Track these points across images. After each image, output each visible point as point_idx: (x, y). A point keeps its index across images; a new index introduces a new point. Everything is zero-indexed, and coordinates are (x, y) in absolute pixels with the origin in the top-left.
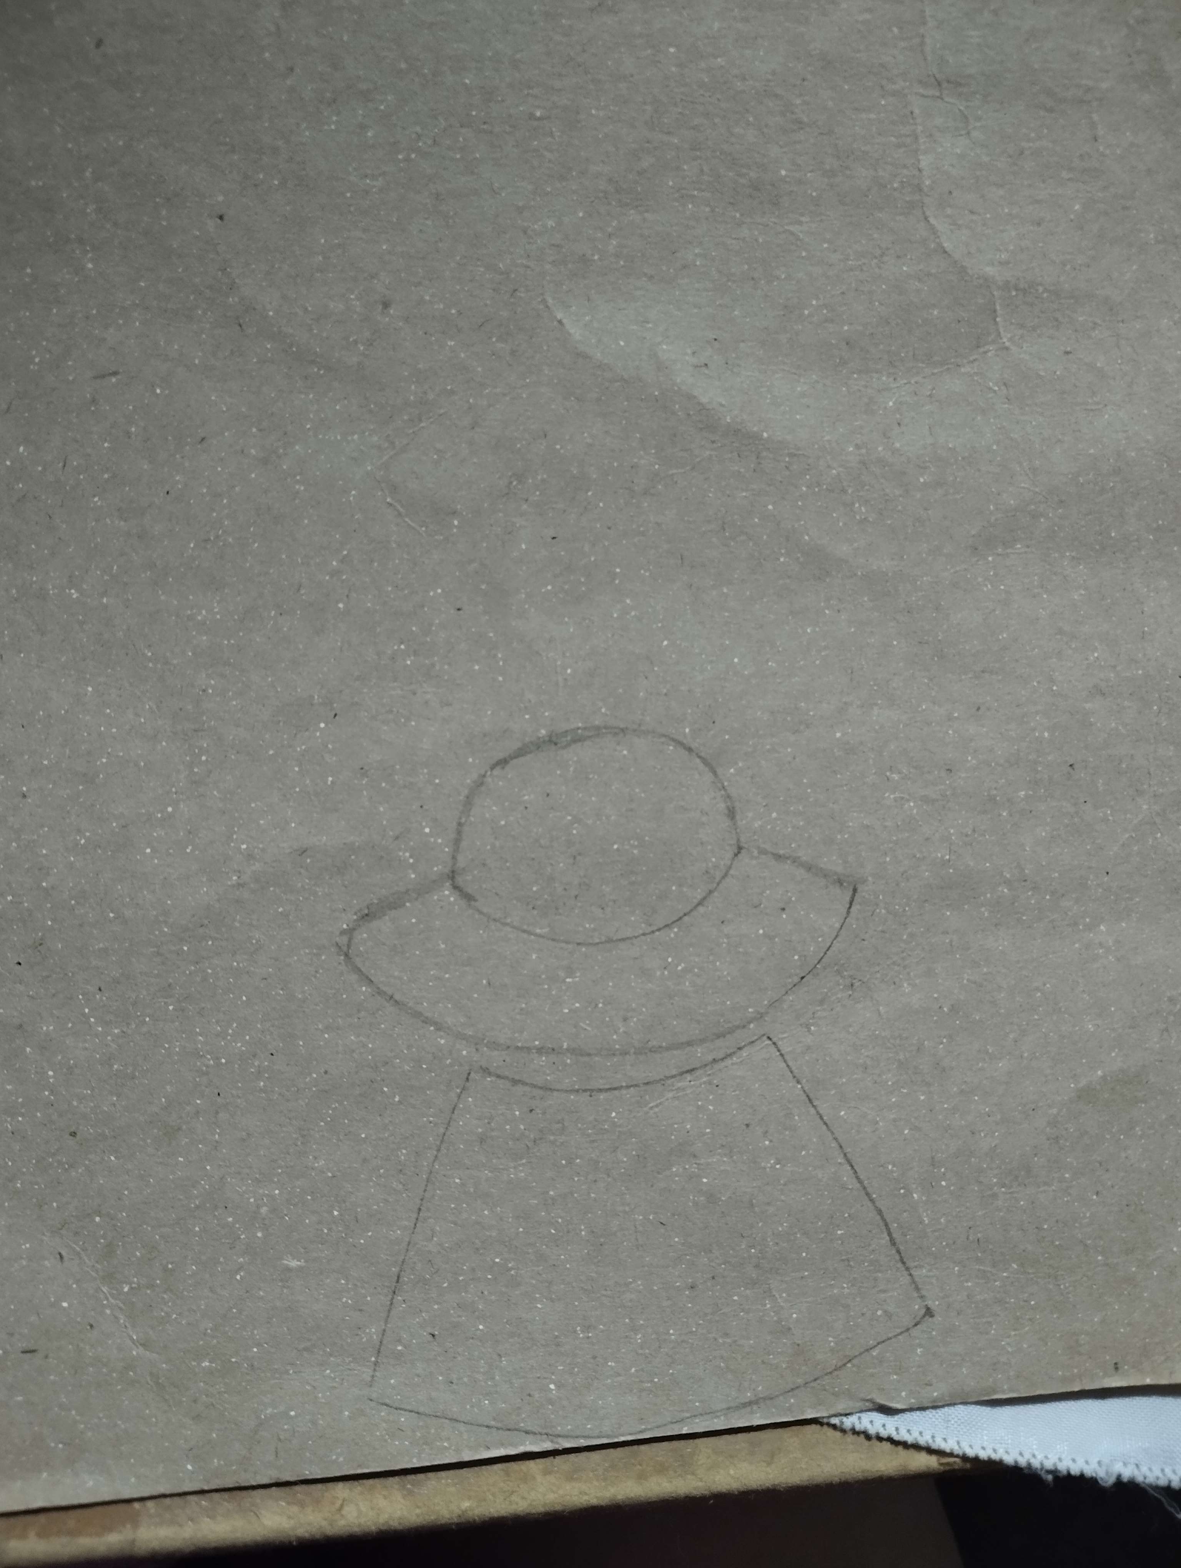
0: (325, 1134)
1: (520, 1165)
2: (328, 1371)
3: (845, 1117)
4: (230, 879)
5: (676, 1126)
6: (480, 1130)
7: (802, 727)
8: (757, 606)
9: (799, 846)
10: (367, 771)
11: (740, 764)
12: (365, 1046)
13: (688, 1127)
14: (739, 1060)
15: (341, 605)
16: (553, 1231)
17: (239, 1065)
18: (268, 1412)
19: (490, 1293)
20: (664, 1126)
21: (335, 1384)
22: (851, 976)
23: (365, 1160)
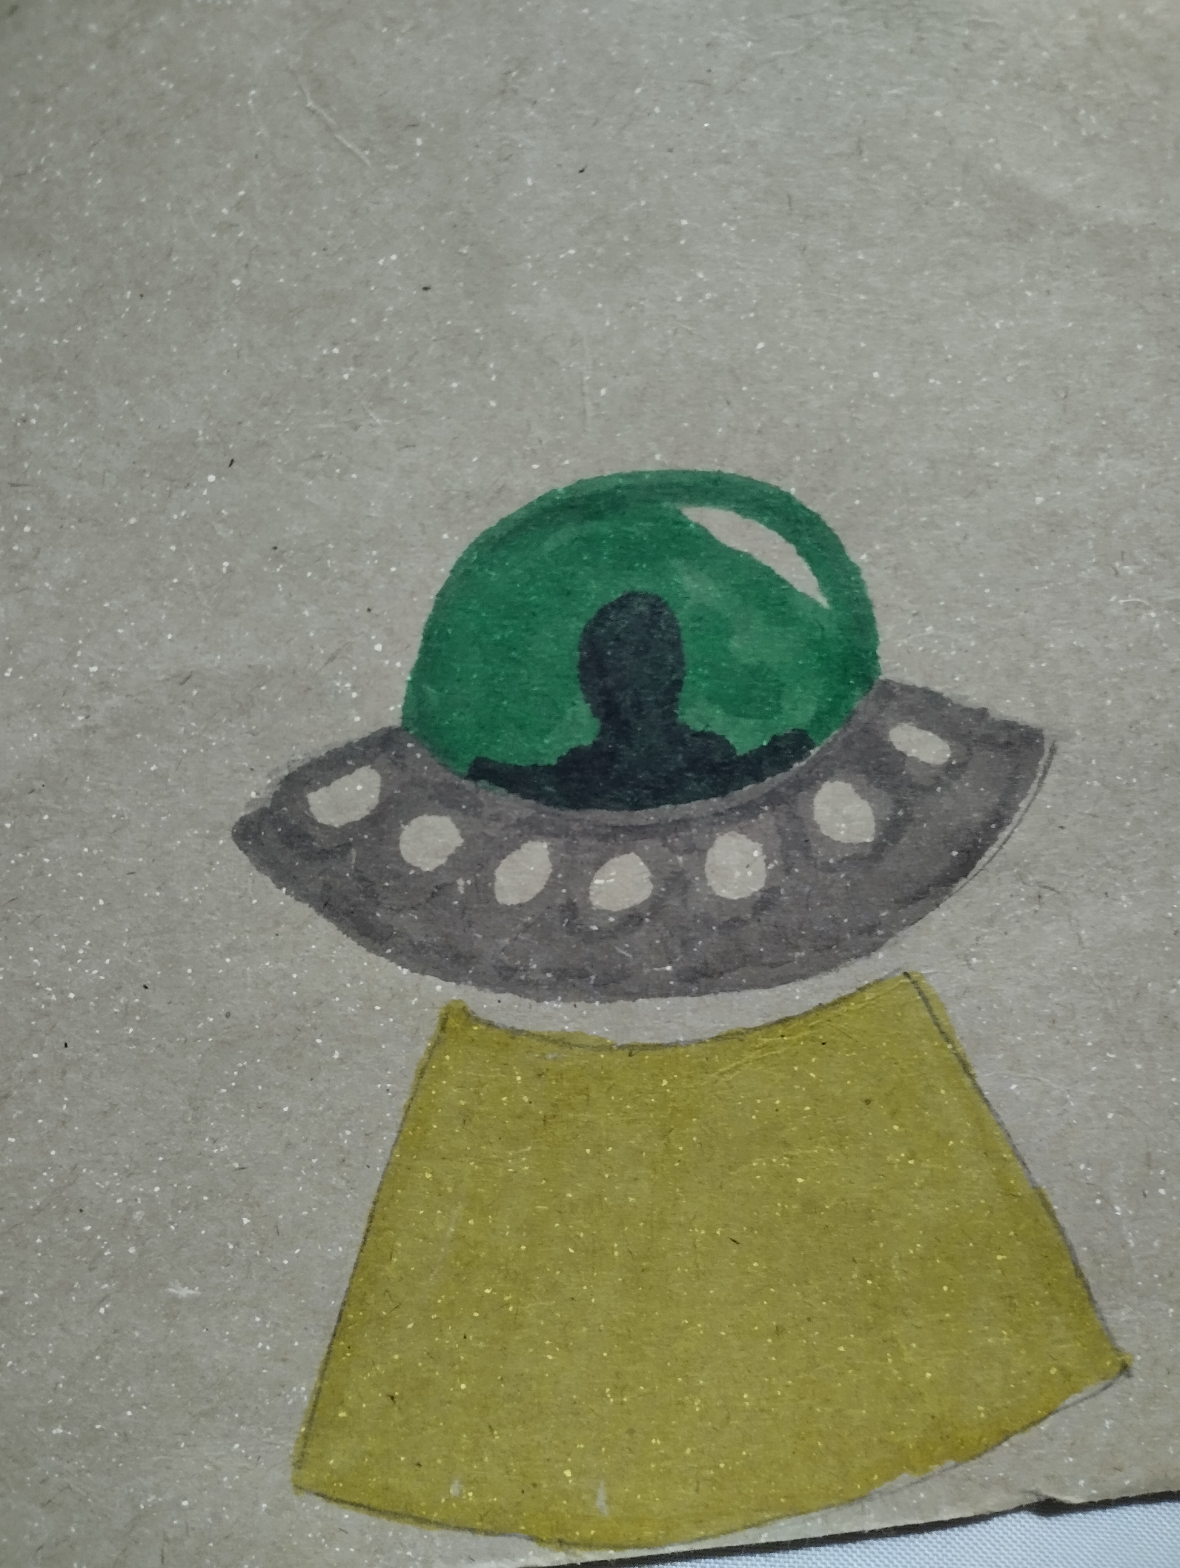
0: (228, 1105)
1: (522, 1155)
2: (237, 1446)
3: (1018, 1093)
4: (74, 718)
5: (759, 1101)
6: (463, 1103)
7: (980, 488)
8: (914, 284)
9: (967, 680)
10: (283, 552)
11: (878, 547)
12: (286, 976)
13: (778, 1102)
14: (860, 1006)
15: (236, 282)
16: (571, 1251)
17: (96, 1002)
18: (149, 1500)
19: (478, 1339)
20: (741, 1100)
21: (247, 1465)
22: (1038, 883)
23: (289, 1145)
